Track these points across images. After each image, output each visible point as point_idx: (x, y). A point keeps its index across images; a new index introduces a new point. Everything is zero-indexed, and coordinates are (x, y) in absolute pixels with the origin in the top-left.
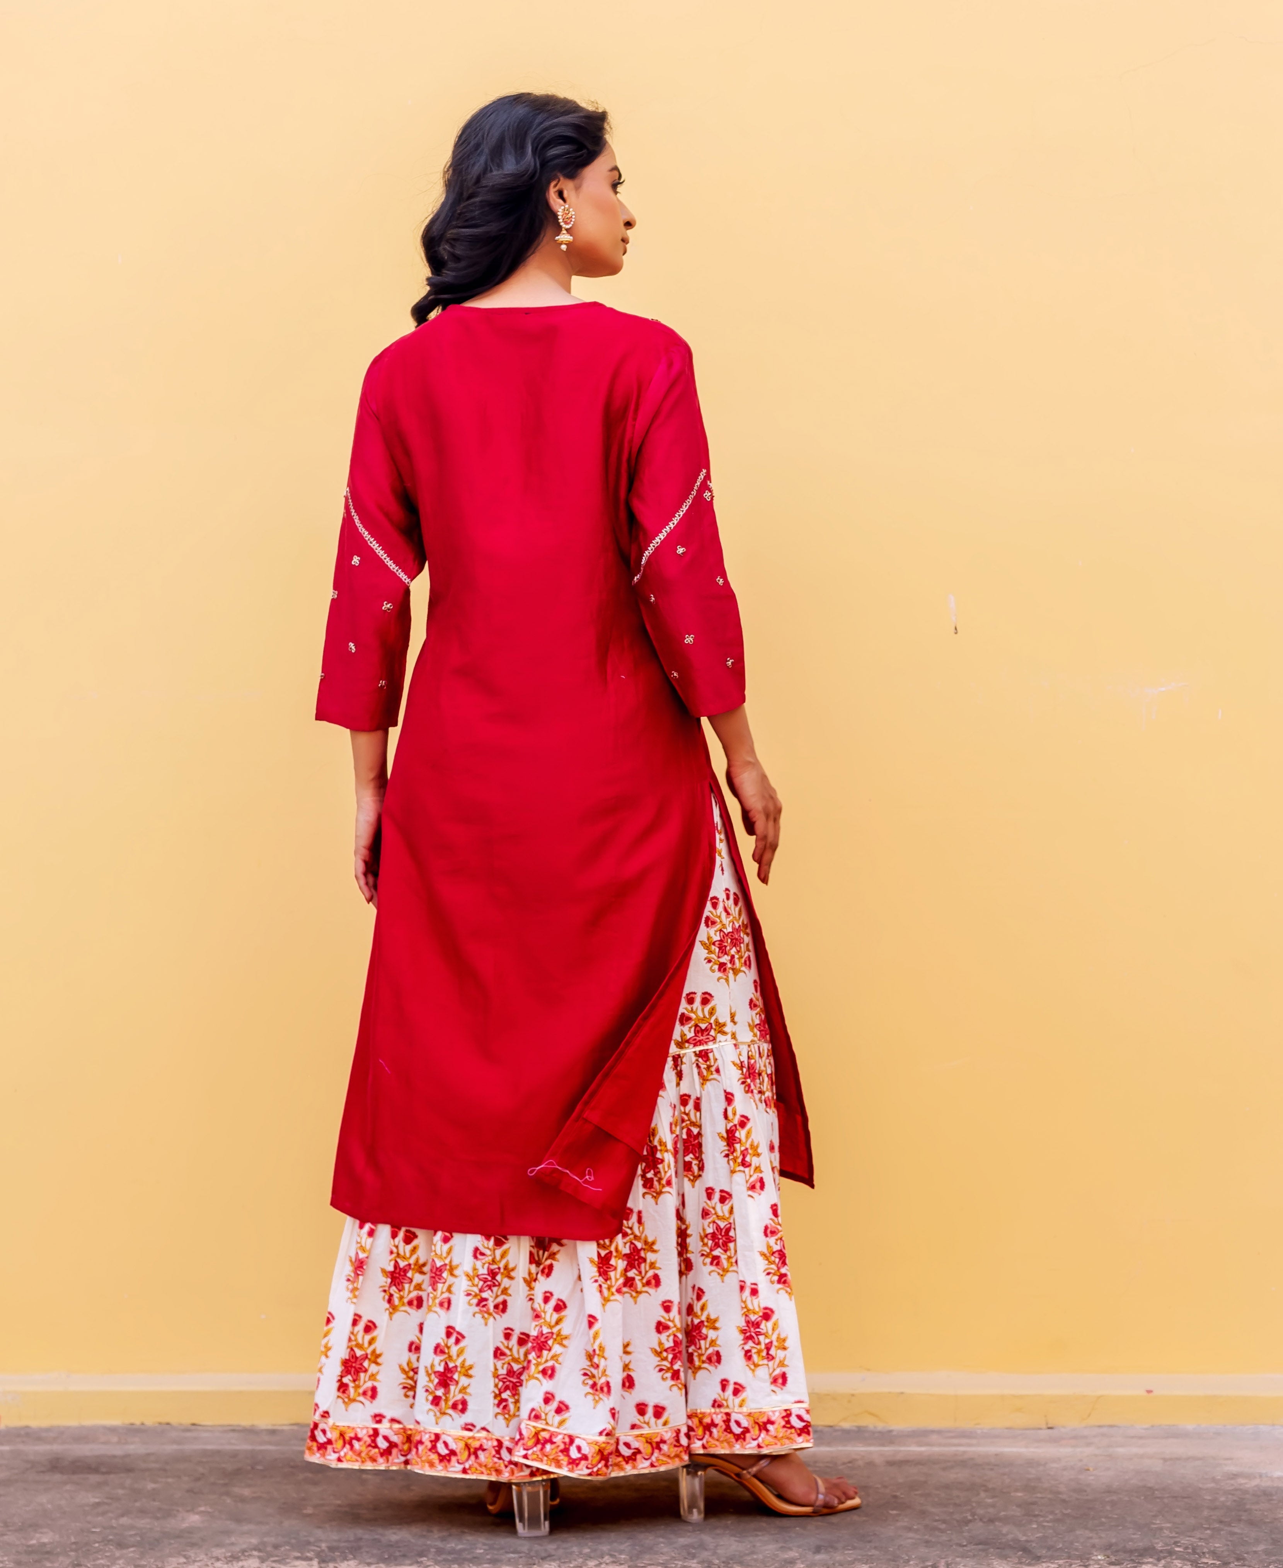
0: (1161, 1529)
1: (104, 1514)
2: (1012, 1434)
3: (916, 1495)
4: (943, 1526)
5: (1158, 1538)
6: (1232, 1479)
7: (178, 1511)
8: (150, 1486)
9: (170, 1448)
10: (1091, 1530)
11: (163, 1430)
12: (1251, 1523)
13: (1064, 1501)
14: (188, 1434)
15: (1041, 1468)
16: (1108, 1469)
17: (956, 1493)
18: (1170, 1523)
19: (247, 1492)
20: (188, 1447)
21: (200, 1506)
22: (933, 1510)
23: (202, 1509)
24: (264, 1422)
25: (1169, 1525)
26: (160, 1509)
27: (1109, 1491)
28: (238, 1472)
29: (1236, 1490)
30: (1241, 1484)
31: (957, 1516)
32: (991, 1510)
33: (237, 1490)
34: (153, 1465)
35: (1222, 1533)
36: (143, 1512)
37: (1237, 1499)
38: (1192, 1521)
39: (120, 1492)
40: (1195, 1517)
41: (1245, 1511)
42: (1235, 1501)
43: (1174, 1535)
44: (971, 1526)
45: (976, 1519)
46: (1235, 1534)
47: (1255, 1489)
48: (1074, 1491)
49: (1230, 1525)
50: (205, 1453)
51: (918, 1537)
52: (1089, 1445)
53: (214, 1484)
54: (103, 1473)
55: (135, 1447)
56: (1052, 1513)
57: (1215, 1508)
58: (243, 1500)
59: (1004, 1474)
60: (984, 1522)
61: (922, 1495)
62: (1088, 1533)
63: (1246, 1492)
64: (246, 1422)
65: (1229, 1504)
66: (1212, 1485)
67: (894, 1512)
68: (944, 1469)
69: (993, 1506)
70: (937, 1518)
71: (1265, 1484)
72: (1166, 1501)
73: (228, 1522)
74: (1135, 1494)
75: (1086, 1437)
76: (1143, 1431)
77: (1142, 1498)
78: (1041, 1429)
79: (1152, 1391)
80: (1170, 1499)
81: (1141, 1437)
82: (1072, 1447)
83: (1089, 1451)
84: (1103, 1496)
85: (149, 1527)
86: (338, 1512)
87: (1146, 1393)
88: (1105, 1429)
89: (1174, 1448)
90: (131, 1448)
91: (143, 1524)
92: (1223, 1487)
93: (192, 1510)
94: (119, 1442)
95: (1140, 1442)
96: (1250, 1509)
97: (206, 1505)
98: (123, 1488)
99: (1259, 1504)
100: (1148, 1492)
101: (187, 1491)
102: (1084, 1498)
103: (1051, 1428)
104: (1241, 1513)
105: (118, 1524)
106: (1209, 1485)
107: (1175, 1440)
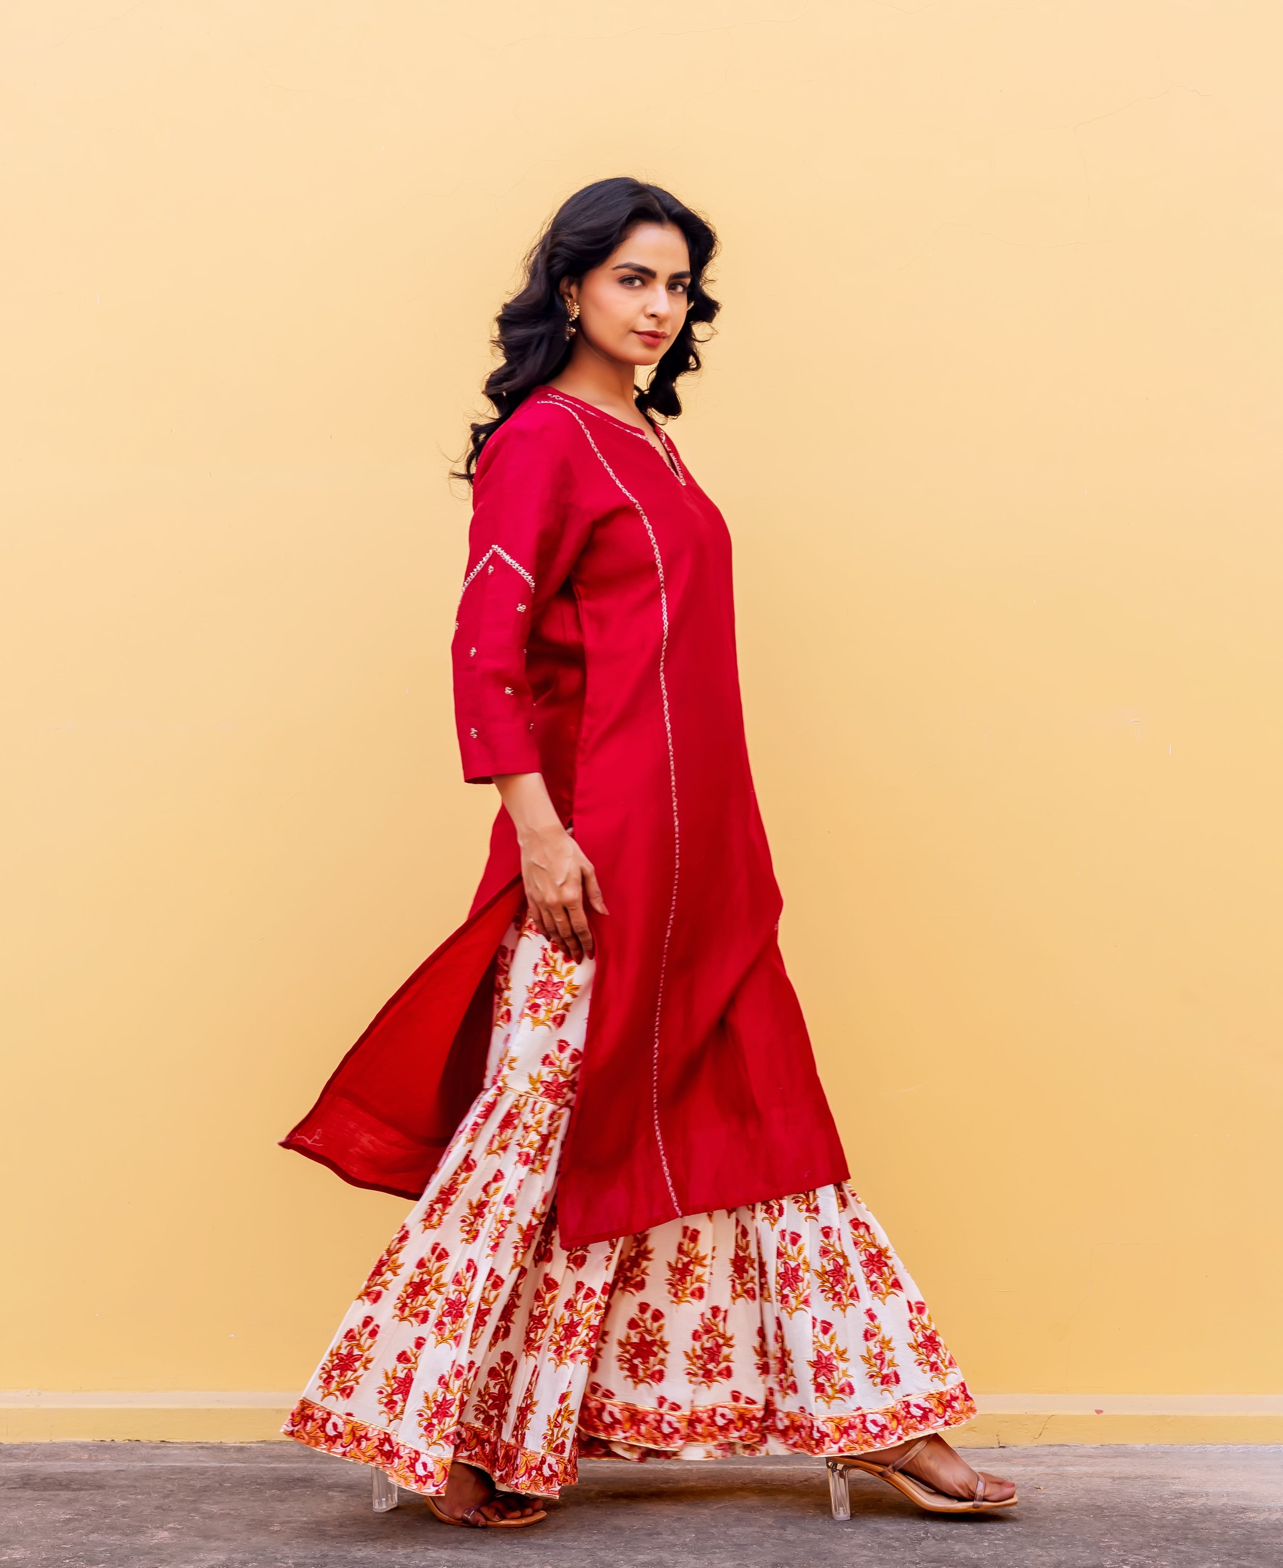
0: (1109, 1547)
1: (74, 1530)
4: (897, 1544)
5: (1106, 1556)
6: (1179, 1497)
7: (148, 1527)
8: (120, 1503)
9: (140, 1465)
10: (1042, 1548)
11: (133, 1447)
12: (1197, 1541)
14: (157, 1451)
16: (1058, 1488)
18: (1118, 1541)
19: (215, 1509)
20: (158, 1464)
21: (170, 1523)
22: (888, 1528)
23: (172, 1525)
24: (232, 1439)
25: (1117, 1543)
26: (129, 1526)
27: (1059, 1510)
28: (205, 1489)
29: (1183, 1508)
30: (1187, 1503)
31: (909, 1535)
33: (205, 1507)
34: (123, 1482)
35: (1169, 1551)
36: (112, 1528)
37: (1184, 1518)
38: (1140, 1539)
39: (91, 1508)
40: (1142, 1535)
41: (1192, 1529)
42: (1182, 1519)
43: (1122, 1553)
44: (923, 1543)
45: (928, 1538)
46: (1182, 1552)
47: (1202, 1507)
48: (1025, 1509)
49: (1177, 1544)
50: (173, 1470)
51: (872, 1554)
52: (1039, 1464)
53: (182, 1501)
54: (74, 1490)
55: (105, 1464)
56: (1003, 1531)
57: (1163, 1526)
58: (211, 1516)
60: (937, 1540)
62: (1039, 1551)
63: (1192, 1511)
64: (214, 1440)
65: (1176, 1522)
66: (1160, 1504)
67: (849, 1530)
70: (890, 1536)
71: (1212, 1502)
72: (1114, 1519)
73: (197, 1539)
74: (1085, 1513)
75: (1037, 1456)
76: (1092, 1450)
77: (1092, 1516)
78: (993, 1448)
79: (1101, 1411)
80: (1118, 1517)
81: (1090, 1457)
82: (1024, 1466)
83: (1040, 1469)
84: (1053, 1515)
85: (119, 1543)
86: (305, 1529)
87: (1095, 1414)
88: (1055, 1449)
89: (1123, 1467)
90: (101, 1465)
91: (113, 1540)
92: (1170, 1506)
93: (162, 1527)
94: (90, 1459)
95: (1090, 1461)
96: (1197, 1528)
97: (174, 1522)
98: (94, 1505)
99: (1205, 1522)
100: (1097, 1511)
101: (157, 1508)
102: (1035, 1516)
103: (1003, 1447)
104: (1187, 1532)
105: (88, 1541)
106: (1156, 1504)
107: (1124, 1460)
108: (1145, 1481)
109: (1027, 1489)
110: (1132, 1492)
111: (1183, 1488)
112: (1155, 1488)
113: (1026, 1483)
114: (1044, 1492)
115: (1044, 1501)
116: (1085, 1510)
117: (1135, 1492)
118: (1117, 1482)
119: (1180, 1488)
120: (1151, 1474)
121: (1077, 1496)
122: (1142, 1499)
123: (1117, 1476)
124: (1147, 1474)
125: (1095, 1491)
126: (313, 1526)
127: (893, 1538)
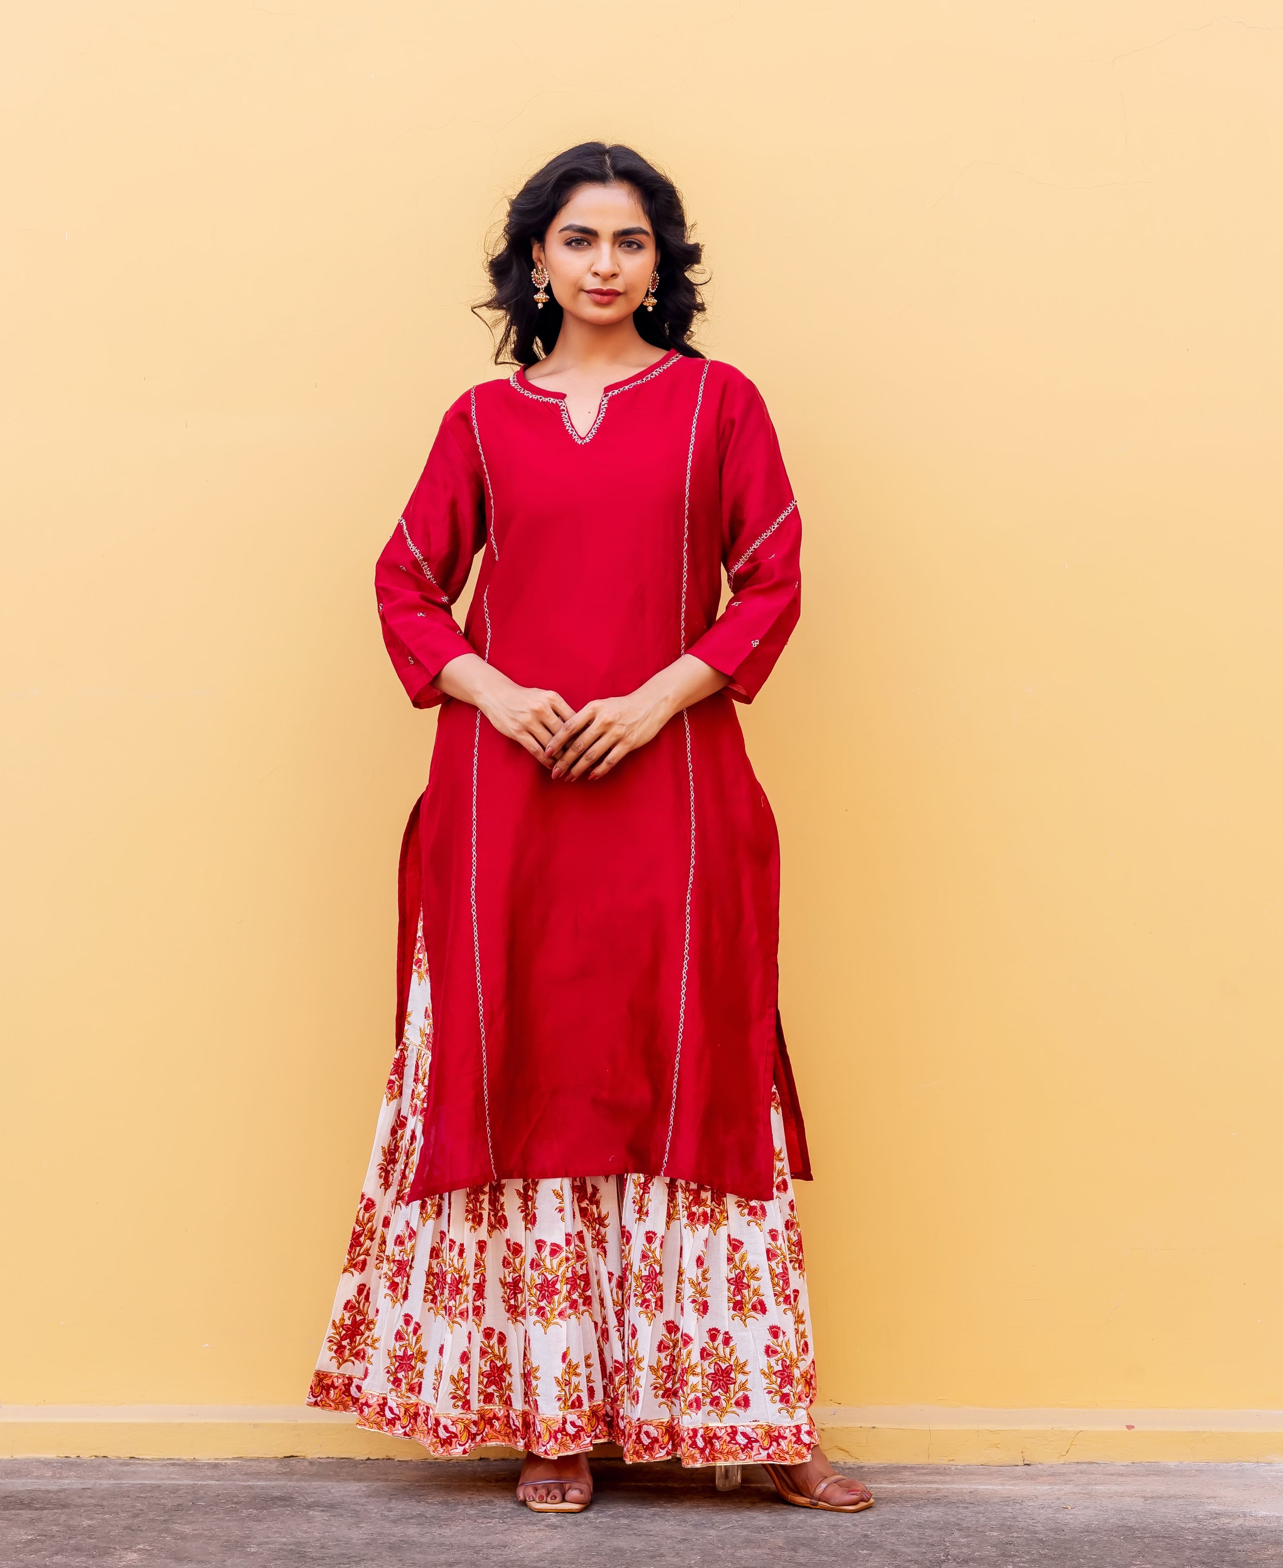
1: (37, 1551)
2: (987, 1471)
3: (887, 1533)
6: (1215, 1518)
7: (115, 1548)
8: (86, 1523)
9: (107, 1483)
11: (100, 1463)
13: (1041, 1540)
14: (125, 1468)
15: (1018, 1506)
16: (1087, 1508)
17: (928, 1532)
18: (1150, 1564)
19: (187, 1529)
20: (126, 1482)
21: (139, 1544)
22: (907, 1550)
23: (141, 1546)
24: (205, 1455)
26: (95, 1547)
27: (1088, 1531)
28: (178, 1508)
29: (1219, 1530)
30: (1224, 1524)
31: (929, 1556)
32: (965, 1550)
33: (177, 1527)
34: (89, 1501)
36: (78, 1549)
37: (1220, 1539)
39: (55, 1528)
41: (1229, 1552)
42: (1218, 1541)
45: (949, 1559)
47: (1239, 1528)
48: (1051, 1530)
50: (143, 1488)
52: (1066, 1482)
53: (153, 1520)
54: (36, 1509)
55: (70, 1482)
56: (1028, 1553)
57: (1198, 1549)
58: (183, 1537)
59: (979, 1513)
60: (958, 1563)
61: (893, 1534)
63: (1229, 1532)
64: (186, 1456)
65: (1211, 1544)
66: (1195, 1525)
67: (865, 1552)
68: (917, 1507)
69: (968, 1545)
70: (909, 1558)
71: (1249, 1523)
72: (1146, 1540)
73: (168, 1561)
74: (1115, 1534)
75: (1064, 1474)
76: (1123, 1468)
77: (1122, 1538)
78: (1017, 1466)
79: (1133, 1427)
80: (1151, 1539)
81: (1121, 1475)
82: (1049, 1484)
83: (1068, 1488)
84: (1082, 1536)
85: (84, 1565)
86: (283, 1550)
87: (1126, 1429)
88: (1085, 1466)
89: (1157, 1486)
90: (66, 1483)
91: (78, 1562)
92: (1205, 1527)
93: (130, 1548)
94: (53, 1476)
95: (1121, 1479)
96: (1234, 1550)
97: (144, 1543)
98: (57, 1525)
99: (1243, 1544)
100: (1129, 1533)
101: (125, 1528)
102: (1062, 1537)
103: (1029, 1465)
104: (1224, 1554)
105: (52, 1563)
106: (1191, 1525)
107: (1157, 1478)
108: (1178, 1500)
109: (1054, 1508)
110: (1165, 1512)
111: (1219, 1508)
112: (1190, 1508)
113: (1052, 1503)
114: (1072, 1512)
115: (1072, 1521)
116: (1115, 1532)
117: (1169, 1513)
118: (1149, 1502)
119: (1216, 1508)
120: (1185, 1493)
121: (1106, 1516)
122: (1175, 1519)
123: (1149, 1495)
124: (1181, 1493)
125: (1126, 1511)
126: (293, 1547)
127: (911, 1561)
